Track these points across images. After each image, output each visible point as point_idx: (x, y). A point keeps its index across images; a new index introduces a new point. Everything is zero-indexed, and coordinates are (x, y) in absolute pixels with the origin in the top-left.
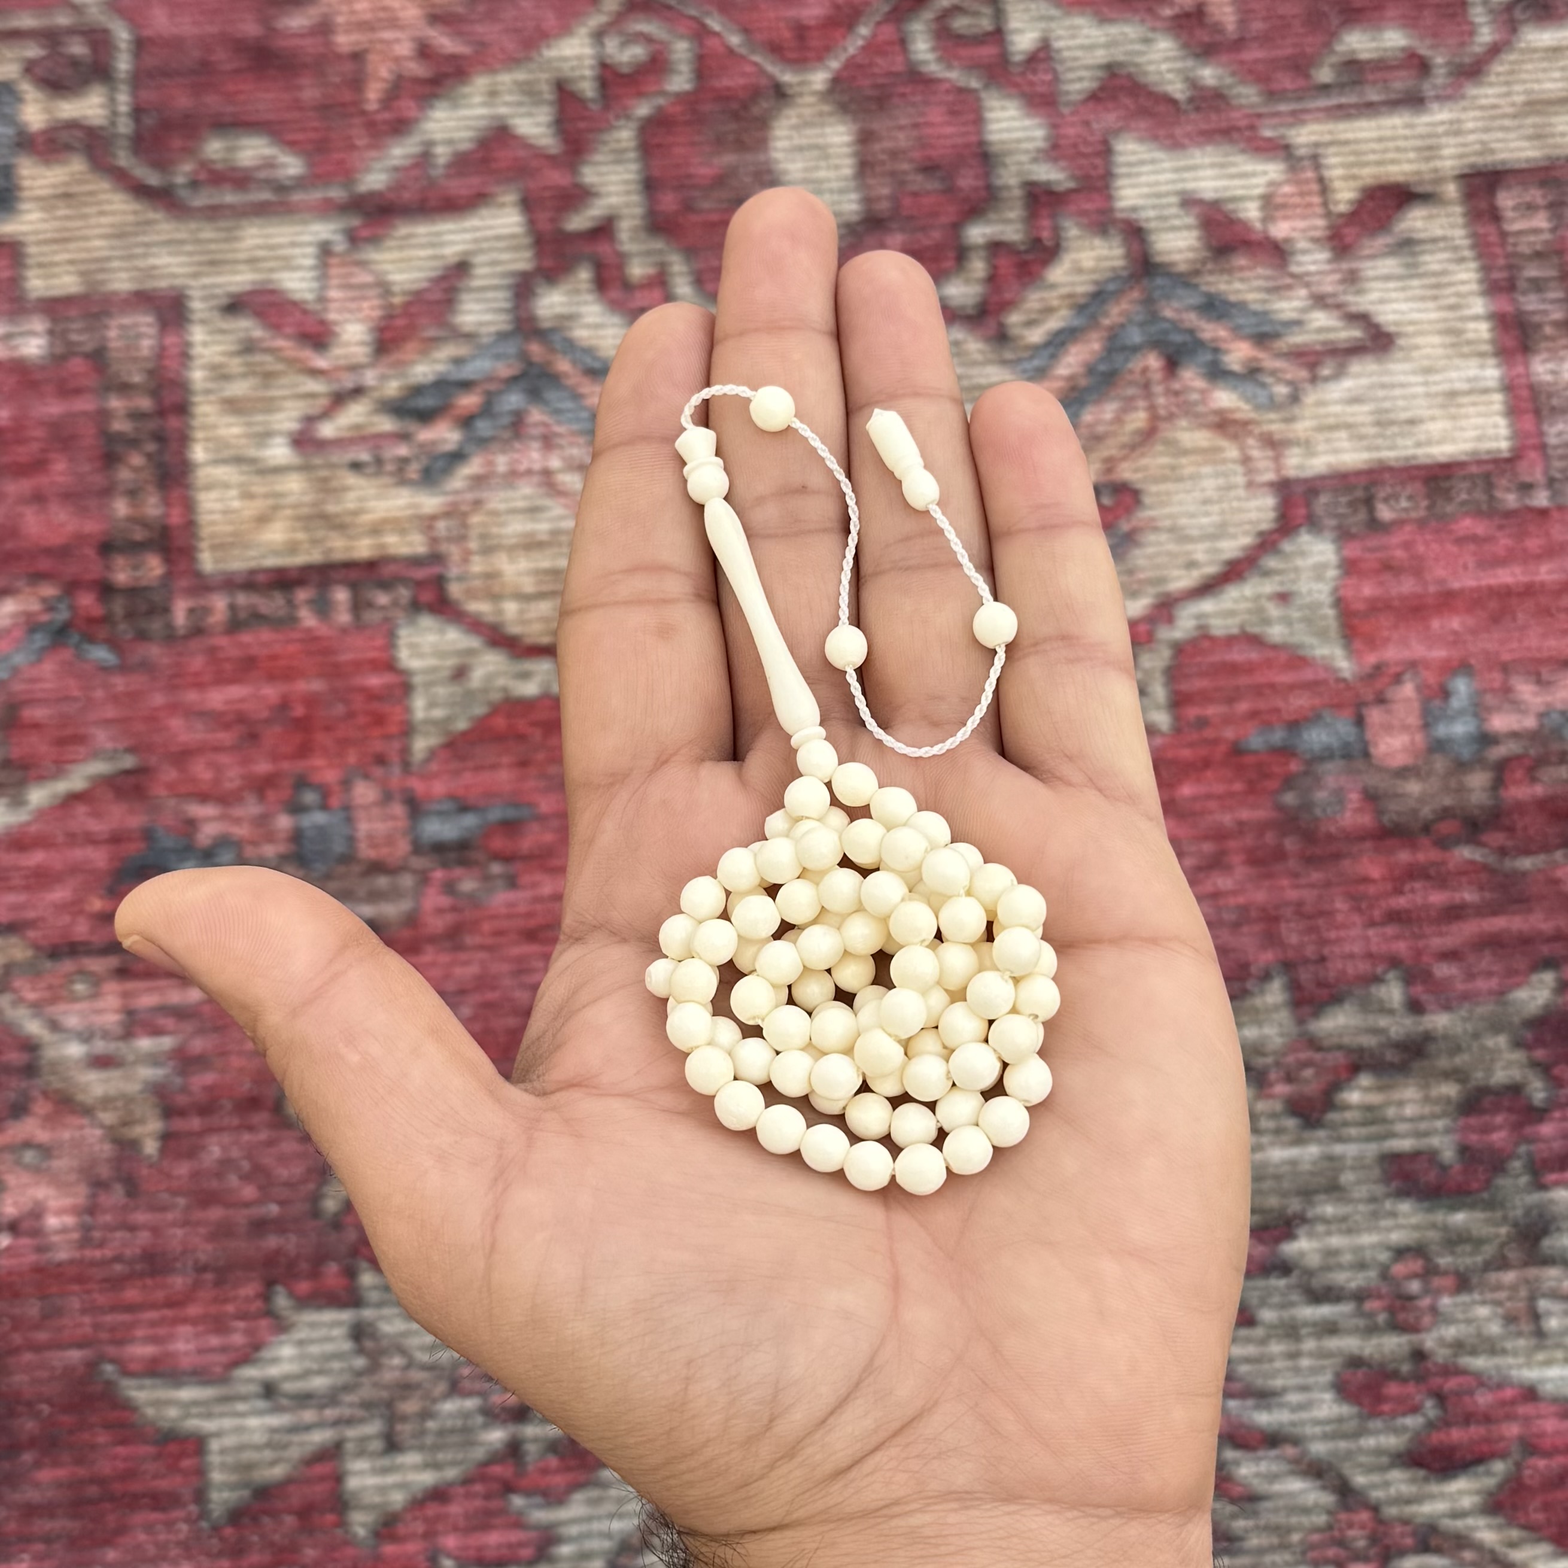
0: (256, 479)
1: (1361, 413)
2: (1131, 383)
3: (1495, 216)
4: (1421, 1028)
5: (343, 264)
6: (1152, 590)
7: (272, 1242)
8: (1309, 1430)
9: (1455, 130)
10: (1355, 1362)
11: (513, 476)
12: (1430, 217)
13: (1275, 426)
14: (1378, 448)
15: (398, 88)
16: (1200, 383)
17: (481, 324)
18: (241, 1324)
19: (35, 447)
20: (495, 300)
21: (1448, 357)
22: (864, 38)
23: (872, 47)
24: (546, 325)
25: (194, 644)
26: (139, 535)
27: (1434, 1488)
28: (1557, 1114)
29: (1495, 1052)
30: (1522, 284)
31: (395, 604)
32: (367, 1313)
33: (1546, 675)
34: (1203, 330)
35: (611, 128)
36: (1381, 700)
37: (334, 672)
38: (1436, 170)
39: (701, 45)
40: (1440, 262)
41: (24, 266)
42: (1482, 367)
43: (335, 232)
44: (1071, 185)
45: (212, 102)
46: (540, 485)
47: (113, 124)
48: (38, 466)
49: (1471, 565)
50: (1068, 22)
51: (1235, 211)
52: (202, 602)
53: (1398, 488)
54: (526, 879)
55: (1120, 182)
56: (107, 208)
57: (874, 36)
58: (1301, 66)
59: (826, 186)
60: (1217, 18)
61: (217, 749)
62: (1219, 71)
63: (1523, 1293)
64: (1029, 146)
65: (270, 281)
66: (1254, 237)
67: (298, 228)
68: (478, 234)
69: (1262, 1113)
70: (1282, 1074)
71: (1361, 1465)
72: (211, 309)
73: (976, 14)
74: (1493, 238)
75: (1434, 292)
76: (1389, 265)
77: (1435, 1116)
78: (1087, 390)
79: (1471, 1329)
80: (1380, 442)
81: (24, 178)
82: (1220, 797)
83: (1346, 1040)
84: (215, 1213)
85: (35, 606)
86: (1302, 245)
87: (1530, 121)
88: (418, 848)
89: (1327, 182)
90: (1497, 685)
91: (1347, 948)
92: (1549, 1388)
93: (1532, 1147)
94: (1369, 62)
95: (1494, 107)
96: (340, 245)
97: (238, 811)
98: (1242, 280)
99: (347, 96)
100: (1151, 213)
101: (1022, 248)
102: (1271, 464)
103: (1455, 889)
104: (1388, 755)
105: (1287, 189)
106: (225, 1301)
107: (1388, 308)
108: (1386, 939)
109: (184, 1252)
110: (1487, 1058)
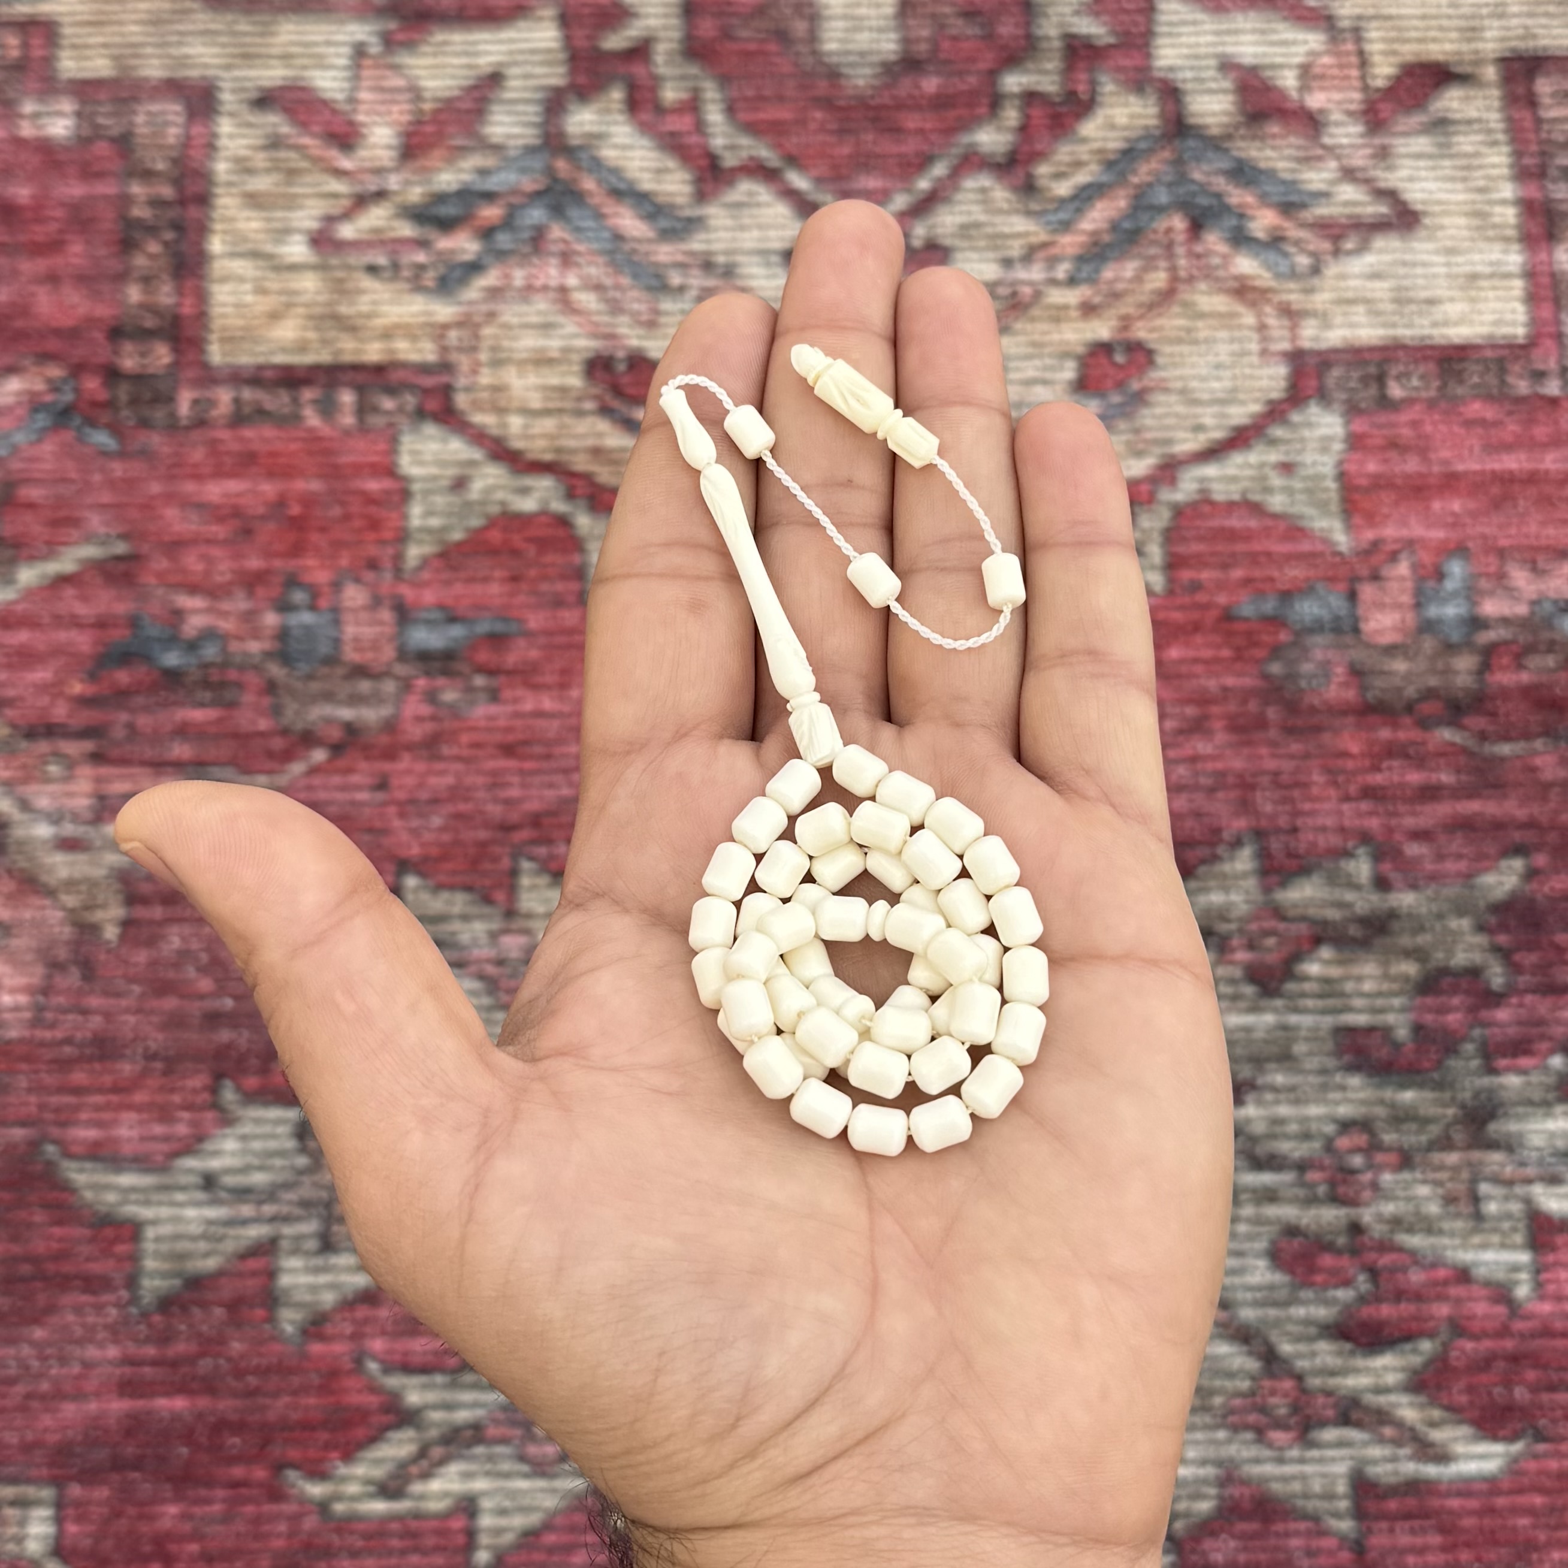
0: (272, 275)
1: (1380, 289)
2: (1154, 243)
3: (1531, 100)
4: (1386, 905)
5: (377, 66)
6: (1158, 450)
7: (224, 1035)
8: (1240, 1296)
9: (1502, 11)
10: (1292, 1231)
11: (529, 290)
12: (1467, 99)
13: (1294, 298)
14: (1394, 325)
16: (1222, 248)
17: (510, 136)
18: (186, 1115)
19: (53, 227)
20: (525, 114)
21: (1473, 240)
24: (575, 142)
25: (196, 435)
26: (150, 322)
27: (1360, 1362)
28: (1514, 1000)
29: (1457, 934)
30: (1553, 172)
31: (401, 410)
33: (1541, 564)
34: (1230, 196)
36: (1375, 577)
37: (334, 473)
38: (1476, 52)
40: (1472, 143)
41: (58, 46)
42: (1505, 252)
43: (370, 33)
44: (1111, 40)
46: (555, 301)
48: (54, 246)
49: (1477, 449)
51: (1271, 78)
52: (208, 394)
53: (1412, 367)
54: (507, 694)
55: (1160, 41)
59: (866, 23)
61: (209, 541)
63: (1465, 1175)
65: (303, 78)
66: (1289, 105)
67: (333, 28)
68: (514, 47)
69: (1225, 979)
70: (1245, 941)
71: (1288, 1334)
72: (241, 101)
74: (1528, 124)
75: (1464, 173)
76: (1422, 143)
77: (1391, 994)
78: (1109, 246)
79: (1411, 1207)
80: (1396, 318)
82: (1206, 662)
83: (1312, 912)
84: (170, 1003)
85: (40, 386)
86: (1336, 116)
88: (403, 655)
89: (1367, 56)
90: (1492, 569)
91: (1320, 821)
92: (1481, 1272)
93: (1487, 1032)
96: (375, 48)
97: (225, 606)
98: (1273, 148)
100: (1189, 75)
101: (1057, 100)
102: (1286, 333)
103: (1432, 770)
104: (1377, 632)
105: (1326, 60)
106: (172, 1090)
107: (1417, 186)
108: (1360, 815)
109: (134, 1040)
110: (1449, 939)
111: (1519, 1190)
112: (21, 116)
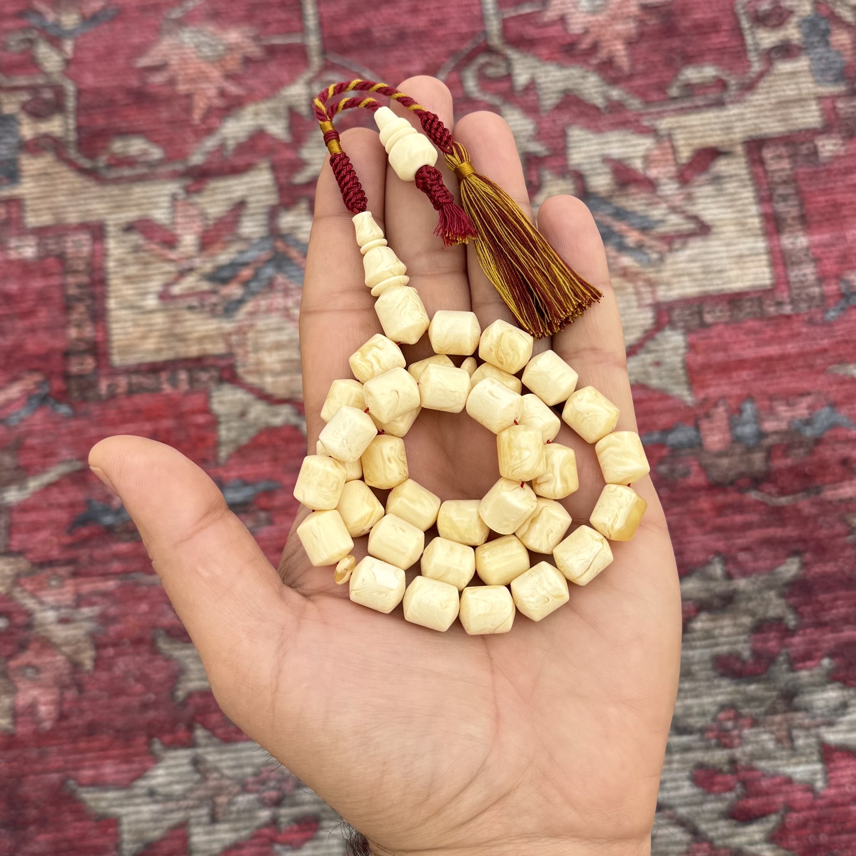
0: (140, 317)
1: (695, 267)
3: (761, 162)
4: (731, 587)
5: (183, 205)
7: (151, 714)
8: (677, 801)
9: (741, 118)
10: (700, 765)
11: (269, 310)
12: (728, 164)
13: (653, 276)
14: (704, 285)
15: (209, 112)
16: (613, 253)
17: (253, 233)
18: (137, 759)
19: (31, 303)
20: (260, 220)
21: (739, 237)
24: (285, 232)
25: (111, 404)
26: (83, 346)
27: (741, 830)
28: (801, 632)
29: (769, 600)
30: (775, 198)
31: (211, 379)
32: (200, 751)
33: (791, 401)
34: (615, 226)
35: (316, 130)
36: (708, 416)
37: (180, 416)
38: (731, 140)
40: (734, 188)
41: (24, 211)
42: (756, 242)
43: (180, 188)
44: (547, 153)
45: (116, 121)
46: (283, 316)
47: (66, 135)
48: (31, 313)
49: (752, 345)
50: (543, 69)
51: (629, 164)
52: (114, 381)
53: (715, 306)
54: (277, 520)
55: (572, 151)
56: (65, 180)
57: (447, 79)
58: (662, 87)
60: (619, 64)
62: (621, 92)
63: (785, 726)
64: (526, 133)
65: (147, 215)
66: (639, 177)
67: (160, 187)
68: (249, 186)
71: (704, 819)
72: (118, 230)
73: (498, 66)
74: (761, 174)
75: (732, 203)
76: (708, 190)
77: (738, 634)
79: (759, 747)
80: (705, 282)
81: (23, 165)
83: (694, 595)
84: (122, 700)
85: (31, 386)
86: (664, 181)
87: (779, 112)
89: (676, 148)
90: (766, 406)
91: (694, 546)
92: (798, 777)
93: (789, 650)
94: (697, 84)
95: (762, 105)
96: (181, 195)
98: (634, 200)
99: (183, 117)
100: (587, 167)
102: (650, 295)
103: (747, 514)
104: (712, 445)
105: (656, 152)
106: (129, 747)
107: (708, 212)
108: (713, 541)
109: (108, 723)
110: (765, 603)
111: (813, 731)
112: (10, 249)
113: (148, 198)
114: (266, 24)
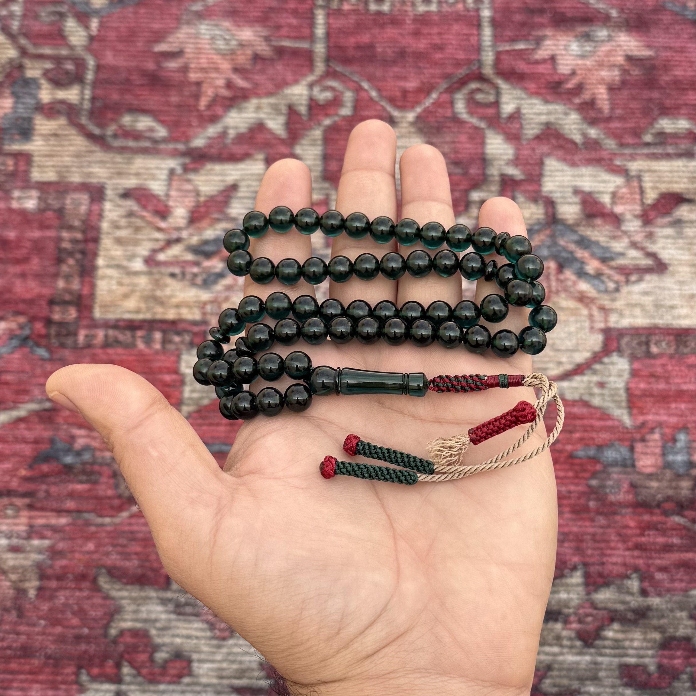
0: (125, 276)
1: (648, 300)
4: (645, 604)
5: (179, 180)
7: (83, 647)
12: (691, 211)
13: (607, 303)
14: (653, 317)
15: (215, 100)
16: (573, 277)
17: (238, 214)
18: (64, 687)
19: (24, 251)
21: (692, 278)
22: (434, 99)
23: (437, 104)
25: (86, 351)
26: (67, 297)
29: (680, 620)
31: (182, 342)
32: (124, 687)
34: (577, 253)
35: (311, 128)
36: (643, 440)
39: (358, 94)
40: (693, 232)
41: (31, 166)
43: (178, 164)
44: (523, 177)
45: (129, 98)
47: (81, 104)
48: (26, 260)
49: (693, 379)
50: (530, 101)
51: (598, 198)
52: (92, 332)
53: (662, 338)
55: (546, 179)
56: (74, 142)
57: (439, 98)
58: (637, 133)
60: (600, 106)
62: (598, 132)
64: (505, 157)
65: (144, 185)
66: (606, 211)
67: (160, 161)
68: (243, 172)
69: (565, 637)
70: (576, 619)
72: (116, 195)
73: (488, 93)
75: (689, 246)
76: (669, 231)
77: (647, 648)
80: (656, 314)
81: (37, 125)
83: (610, 605)
84: (58, 630)
85: (14, 326)
86: (628, 216)
89: (644, 189)
91: (614, 559)
94: (670, 134)
96: (179, 170)
97: (95, 434)
98: (598, 231)
99: (191, 102)
100: (558, 195)
102: (602, 319)
103: (669, 537)
104: (643, 466)
105: (624, 190)
106: (57, 674)
107: (667, 251)
108: (633, 557)
109: (40, 649)
110: (676, 622)
112: (13, 198)
113: (148, 169)
114: (278, 27)
